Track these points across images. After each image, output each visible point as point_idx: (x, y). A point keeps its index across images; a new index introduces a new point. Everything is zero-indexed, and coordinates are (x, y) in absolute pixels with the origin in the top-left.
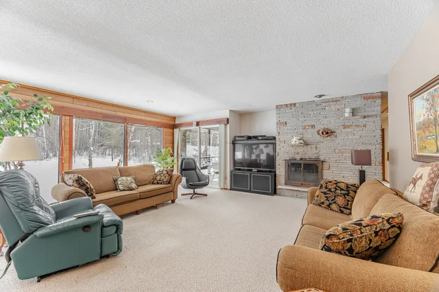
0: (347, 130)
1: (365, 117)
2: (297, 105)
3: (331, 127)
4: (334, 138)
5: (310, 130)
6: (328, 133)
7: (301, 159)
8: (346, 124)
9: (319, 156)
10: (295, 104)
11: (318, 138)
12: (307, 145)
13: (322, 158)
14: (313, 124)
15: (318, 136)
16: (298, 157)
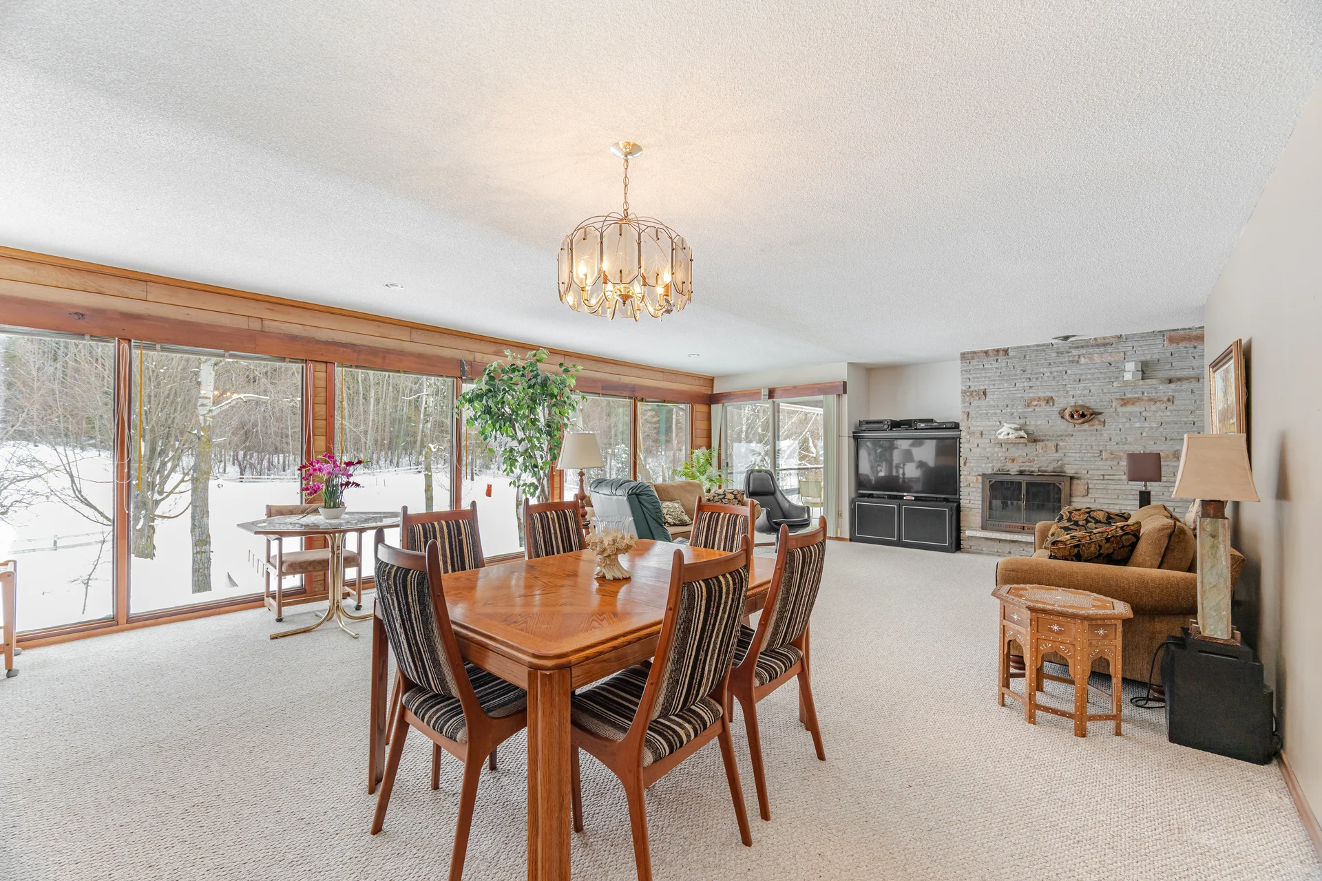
0: (1129, 408)
1: (1170, 381)
2: (1011, 353)
3: (1093, 403)
4: (1099, 427)
5: (1044, 409)
6: (1084, 415)
7: (1021, 473)
8: (1129, 395)
9: (1062, 466)
10: (1006, 351)
11: (1063, 426)
12: (1035, 441)
13: (1070, 471)
14: (1049, 394)
15: (1060, 421)
16: (1014, 469)
